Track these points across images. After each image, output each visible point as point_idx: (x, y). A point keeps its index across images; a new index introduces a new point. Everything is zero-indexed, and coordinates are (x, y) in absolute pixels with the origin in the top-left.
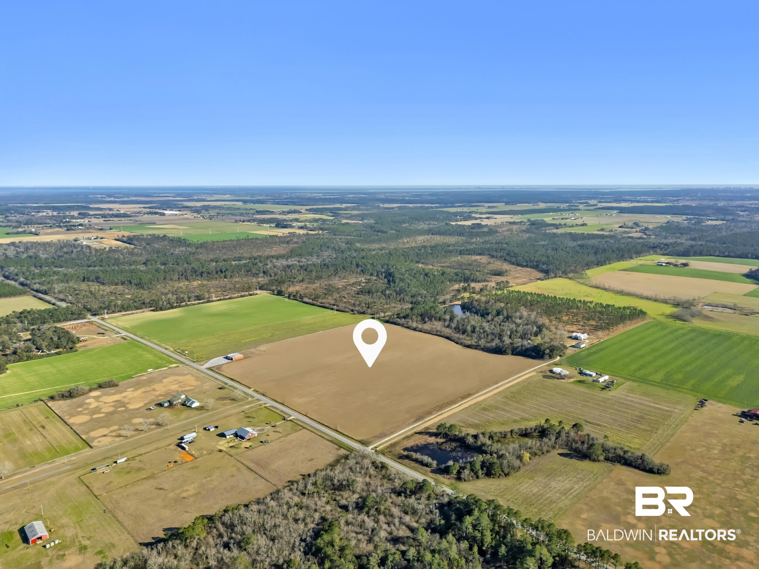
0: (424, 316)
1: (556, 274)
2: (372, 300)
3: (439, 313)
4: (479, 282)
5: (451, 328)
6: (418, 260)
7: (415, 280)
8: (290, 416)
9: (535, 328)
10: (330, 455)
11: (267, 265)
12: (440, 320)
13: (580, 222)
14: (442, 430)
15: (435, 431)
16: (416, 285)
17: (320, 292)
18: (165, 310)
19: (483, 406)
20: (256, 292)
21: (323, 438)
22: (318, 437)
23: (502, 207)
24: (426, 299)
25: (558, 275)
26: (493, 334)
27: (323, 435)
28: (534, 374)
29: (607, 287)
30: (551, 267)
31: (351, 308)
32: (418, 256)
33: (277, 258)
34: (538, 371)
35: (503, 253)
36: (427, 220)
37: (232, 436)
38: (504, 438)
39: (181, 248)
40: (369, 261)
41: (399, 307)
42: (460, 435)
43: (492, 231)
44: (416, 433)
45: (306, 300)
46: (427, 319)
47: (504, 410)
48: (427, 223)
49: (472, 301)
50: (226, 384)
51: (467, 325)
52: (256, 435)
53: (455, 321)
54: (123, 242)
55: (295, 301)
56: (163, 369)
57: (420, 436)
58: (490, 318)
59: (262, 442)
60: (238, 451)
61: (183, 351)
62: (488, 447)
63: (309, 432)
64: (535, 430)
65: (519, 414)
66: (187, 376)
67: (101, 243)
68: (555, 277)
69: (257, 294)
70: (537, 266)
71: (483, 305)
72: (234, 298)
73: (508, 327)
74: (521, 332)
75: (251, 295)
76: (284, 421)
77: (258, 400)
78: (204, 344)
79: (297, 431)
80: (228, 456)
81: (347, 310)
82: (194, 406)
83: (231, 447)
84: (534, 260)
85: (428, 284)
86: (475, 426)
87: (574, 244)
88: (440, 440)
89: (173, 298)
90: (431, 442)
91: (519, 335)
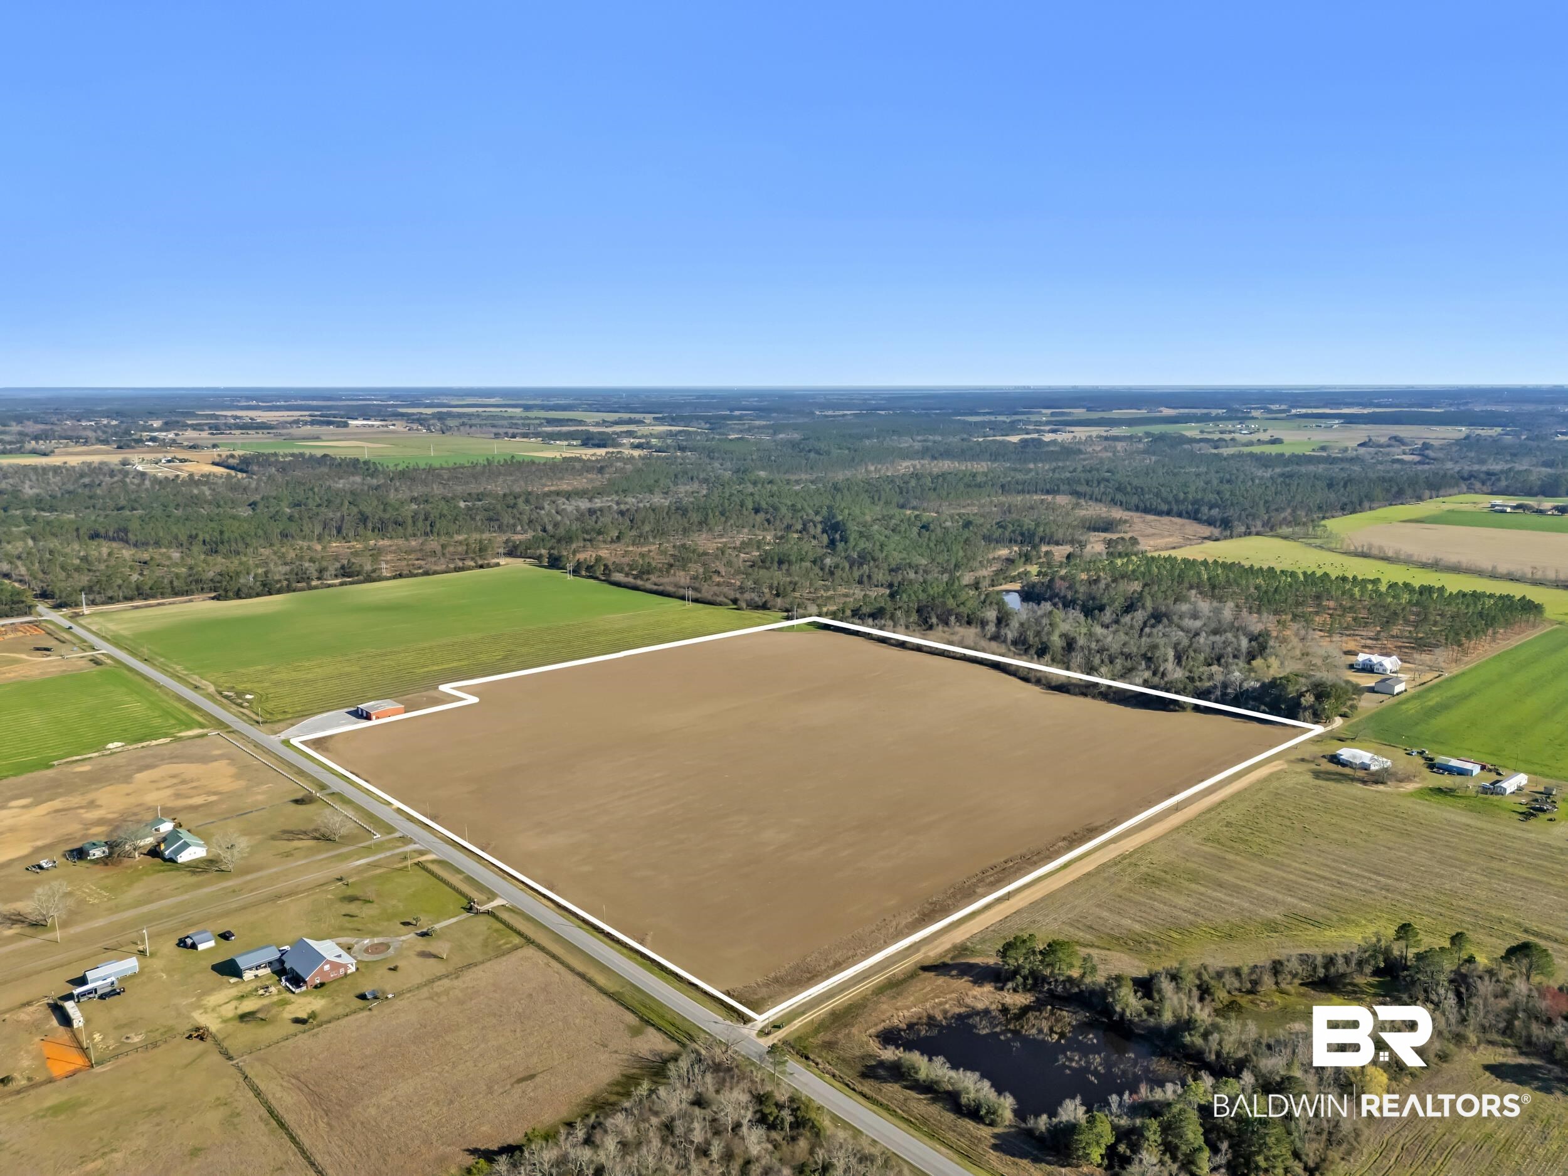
0: (925, 614)
1: (1248, 528)
2: (788, 579)
3: (969, 604)
4: (1057, 543)
5: (1005, 641)
6: (902, 501)
7: (897, 538)
8: (492, 896)
9: (1244, 643)
10: (603, 1057)
11: (542, 508)
12: (969, 623)
13: (1265, 437)
14: (1016, 959)
15: (992, 960)
16: (901, 547)
17: (658, 560)
18: (249, 596)
19: (1144, 869)
20: (496, 561)
21: (590, 982)
22: (570, 978)
23: (1080, 413)
24: (929, 577)
25: (1253, 530)
26: (1128, 656)
27: (593, 973)
28: (1278, 766)
29: (1390, 554)
30: (1230, 512)
31: (732, 595)
32: (901, 493)
33: (568, 496)
34: (1292, 757)
35: (1106, 487)
36: (918, 434)
37: (268, 971)
38: (1252, 992)
39: (352, 479)
40: (784, 501)
41: (858, 593)
42: (1088, 980)
43: (1068, 451)
44: (925, 969)
45: (618, 577)
46: (934, 620)
47: (1221, 885)
48: (919, 438)
49: (1052, 581)
50: (323, 787)
51: (1049, 634)
52: (353, 969)
53: (1014, 624)
54: (228, 467)
55: (592, 581)
56: (154, 743)
57: (941, 980)
58: (1107, 616)
59: (362, 997)
60: (267, 1033)
61: (240, 694)
62: (1205, 1035)
63: (541, 958)
64: (1360, 963)
65: (1275, 901)
66: (216, 764)
67: (177, 469)
68: (1248, 533)
69: (498, 565)
70: (1197, 511)
71: (1082, 589)
72: (435, 573)
73: (1165, 639)
74: (1208, 650)
75: (481, 567)
76: (466, 915)
77: (405, 840)
78: (310, 676)
79: (501, 953)
80: (216, 1058)
81: (721, 599)
82: (184, 857)
83: (243, 1017)
84: (1185, 500)
85: (932, 545)
86: (1135, 944)
87: (1268, 474)
88: (1018, 1000)
89: (279, 571)
90: (980, 1006)
91: (1202, 657)
